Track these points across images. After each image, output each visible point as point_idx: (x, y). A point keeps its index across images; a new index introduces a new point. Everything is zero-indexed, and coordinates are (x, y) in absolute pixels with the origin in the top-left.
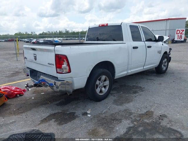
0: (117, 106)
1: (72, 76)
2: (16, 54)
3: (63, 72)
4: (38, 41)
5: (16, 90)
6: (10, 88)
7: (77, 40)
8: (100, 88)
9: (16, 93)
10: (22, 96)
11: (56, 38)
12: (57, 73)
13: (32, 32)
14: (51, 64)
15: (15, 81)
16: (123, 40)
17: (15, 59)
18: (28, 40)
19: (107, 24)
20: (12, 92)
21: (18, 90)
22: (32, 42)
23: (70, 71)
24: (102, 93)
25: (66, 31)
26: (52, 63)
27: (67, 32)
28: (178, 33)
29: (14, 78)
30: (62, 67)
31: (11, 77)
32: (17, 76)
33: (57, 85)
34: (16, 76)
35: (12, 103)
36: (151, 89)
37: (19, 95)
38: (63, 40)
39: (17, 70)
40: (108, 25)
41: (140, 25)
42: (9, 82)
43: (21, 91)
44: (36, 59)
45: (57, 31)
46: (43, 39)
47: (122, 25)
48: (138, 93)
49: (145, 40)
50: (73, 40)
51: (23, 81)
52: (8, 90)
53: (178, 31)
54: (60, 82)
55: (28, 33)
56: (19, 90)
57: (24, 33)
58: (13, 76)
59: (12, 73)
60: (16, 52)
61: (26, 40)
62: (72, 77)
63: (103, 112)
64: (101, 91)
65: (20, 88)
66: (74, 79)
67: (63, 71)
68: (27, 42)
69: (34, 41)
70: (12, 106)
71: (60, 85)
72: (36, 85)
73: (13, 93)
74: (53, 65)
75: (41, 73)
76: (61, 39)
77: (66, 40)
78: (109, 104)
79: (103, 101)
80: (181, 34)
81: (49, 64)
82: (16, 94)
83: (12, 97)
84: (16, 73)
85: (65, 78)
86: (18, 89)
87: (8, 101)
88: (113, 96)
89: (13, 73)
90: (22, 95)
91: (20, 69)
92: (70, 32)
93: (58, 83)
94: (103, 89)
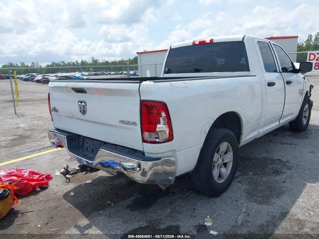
0: (260, 206)
1: (173, 149)
2: (14, 101)
3: (157, 140)
4: (46, 78)
5: (31, 178)
6: (19, 174)
7: (113, 74)
8: (218, 168)
9: (33, 183)
10: (47, 191)
11: (77, 73)
12: (144, 141)
13: (33, 63)
14: (128, 123)
15: (22, 157)
16: (249, 70)
17: (12, 110)
18: (28, 77)
19: (211, 41)
20: (26, 181)
21: (36, 177)
22: (35, 80)
23: (171, 138)
24: (222, 179)
25: (93, 61)
26: (132, 121)
27: (95, 62)
28: (311, 59)
29: (17, 148)
30: (157, 130)
31: (11, 146)
32: (23, 146)
33: (144, 169)
34: (21, 144)
35: (30, 209)
36: (303, 163)
37: (39, 188)
38: (89, 75)
39: (20, 132)
40: (214, 42)
41: (272, 42)
42: (10, 157)
43: (43, 180)
44: (84, 112)
45: (77, 61)
46: (54, 75)
47: (244, 41)
48: (284, 173)
49: (281, 71)
50: (107, 75)
51: (38, 154)
52: (15, 178)
53: (311, 55)
54: (150, 163)
55: (26, 65)
56: (38, 176)
57: (19, 65)
58: (15, 145)
59: (11, 138)
60: (13, 97)
61: (23, 76)
62: (174, 151)
63: (239, 222)
64: (220, 176)
65: (39, 173)
66: (178, 153)
67: (158, 138)
68: (26, 80)
69: (39, 77)
70: (28, 214)
71: (150, 169)
72: (84, 168)
73: (27, 184)
74: (134, 123)
75: (96, 142)
76: (87, 73)
77: (95, 75)
78: (241, 202)
79: (224, 195)
80: (317, 60)
81: (122, 122)
82: (34, 187)
83: (26, 193)
84: (20, 139)
85: (162, 153)
86: (36, 174)
87: (20, 205)
88: (238, 182)
89: (14, 140)
90: (46, 188)
91: (26, 130)
92: (101, 61)
93: (146, 165)
94: (223, 170)
